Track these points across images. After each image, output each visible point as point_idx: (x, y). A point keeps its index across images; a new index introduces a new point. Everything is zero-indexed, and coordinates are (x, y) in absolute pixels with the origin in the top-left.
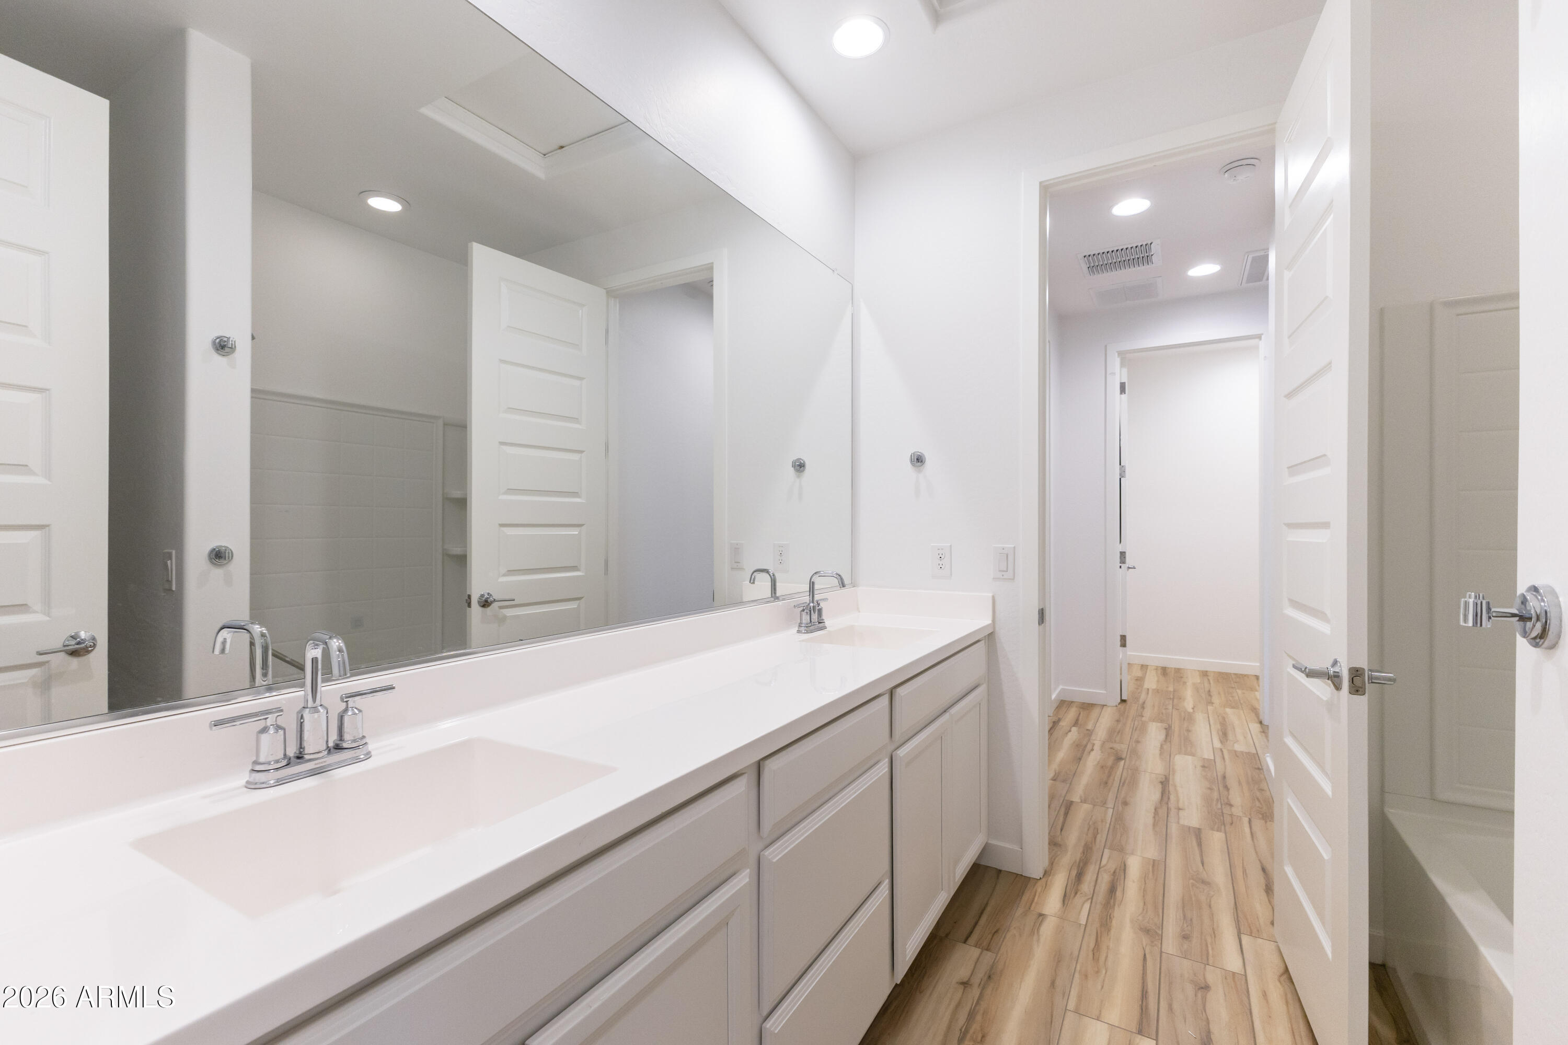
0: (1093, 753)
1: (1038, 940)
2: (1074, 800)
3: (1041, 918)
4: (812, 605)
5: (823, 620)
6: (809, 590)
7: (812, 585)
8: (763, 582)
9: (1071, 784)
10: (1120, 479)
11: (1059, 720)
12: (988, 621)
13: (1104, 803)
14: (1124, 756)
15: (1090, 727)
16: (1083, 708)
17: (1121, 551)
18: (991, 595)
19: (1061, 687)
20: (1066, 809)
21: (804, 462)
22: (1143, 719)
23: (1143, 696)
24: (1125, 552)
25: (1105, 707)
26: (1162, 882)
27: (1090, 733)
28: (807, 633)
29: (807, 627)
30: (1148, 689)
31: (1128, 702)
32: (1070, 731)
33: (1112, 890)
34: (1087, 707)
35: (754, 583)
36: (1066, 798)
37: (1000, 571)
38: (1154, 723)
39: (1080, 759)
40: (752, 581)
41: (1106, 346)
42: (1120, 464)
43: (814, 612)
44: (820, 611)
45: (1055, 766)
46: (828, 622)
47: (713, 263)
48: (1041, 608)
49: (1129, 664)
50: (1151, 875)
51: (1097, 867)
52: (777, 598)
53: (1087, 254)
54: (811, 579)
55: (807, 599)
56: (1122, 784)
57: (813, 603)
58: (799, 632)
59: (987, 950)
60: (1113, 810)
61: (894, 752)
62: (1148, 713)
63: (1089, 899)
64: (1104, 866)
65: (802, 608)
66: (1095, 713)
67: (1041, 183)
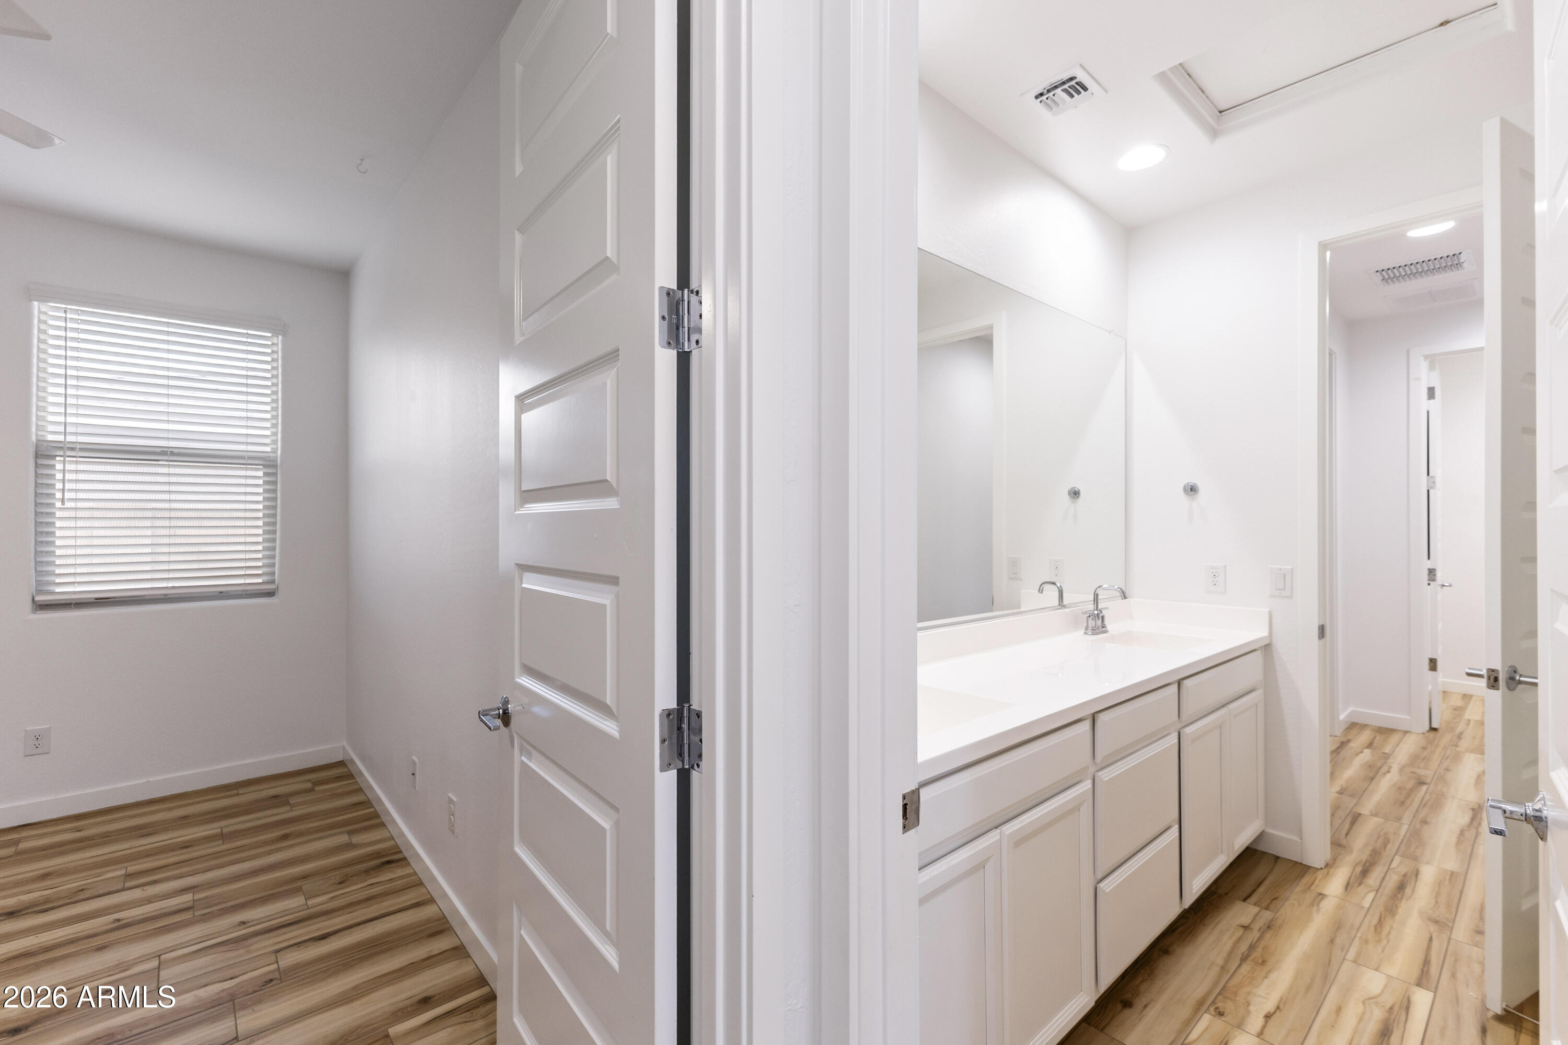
0: (1388, 776)
1: (1318, 910)
2: (1362, 813)
3: (1321, 897)
4: (1096, 612)
5: (1105, 625)
6: (1093, 599)
7: (1096, 596)
8: (1051, 594)
9: (1360, 799)
10: (1428, 491)
11: (1349, 741)
12: (1265, 633)
13: (1399, 819)
14: (1428, 781)
15: (1387, 750)
16: (1379, 732)
17: (1429, 567)
18: (1267, 610)
19: (1351, 709)
20: (1353, 819)
21: (1079, 490)
22: (1458, 749)
23: (1460, 728)
24: (1434, 570)
25: (1408, 735)
26: (1460, 888)
27: (1386, 757)
28: (1093, 634)
29: (1093, 630)
30: (1469, 720)
31: (1441, 731)
32: (1362, 752)
33: (1401, 887)
34: (1385, 732)
35: (1042, 592)
36: (1354, 810)
37: (1277, 589)
38: (1472, 754)
39: (1372, 779)
40: (1041, 590)
41: (1408, 351)
42: (1428, 474)
43: (1098, 619)
44: (1103, 617)
45: (1340, 782)
46: (1109, 627)
47: (992, 324)
48: (1321, 624)
49: (1444, 692)
50: (1447, 883)
51: (1386, 868)
52: (1064, 606)
53: (1380, 269)
54: (1095, 591)
55: (1091, 607)
56: (1422, 804)
57: (1097, 610)
58: (1085, 633)
59: (1266, 909)
60: (1409, 827)
61: (1183, 729)
62: (1464, 744)
63: (1373, 890)
64: (1393, 869)
65: (1088, 615)
66: (1395, 738)
67: (1319, 243)
